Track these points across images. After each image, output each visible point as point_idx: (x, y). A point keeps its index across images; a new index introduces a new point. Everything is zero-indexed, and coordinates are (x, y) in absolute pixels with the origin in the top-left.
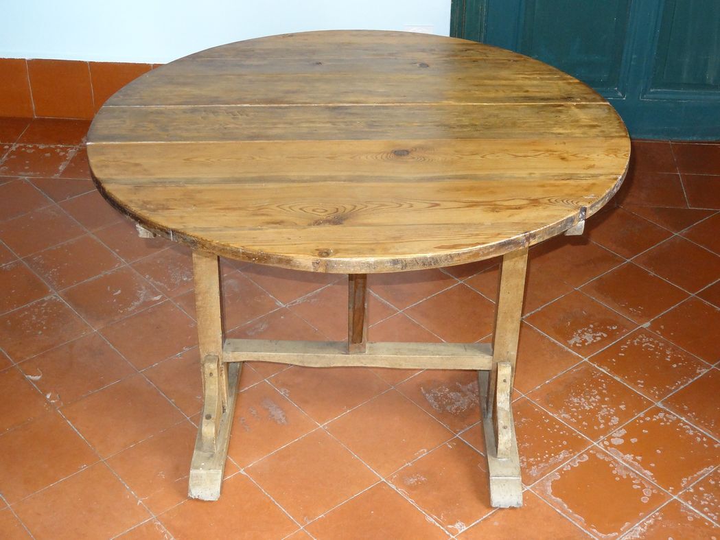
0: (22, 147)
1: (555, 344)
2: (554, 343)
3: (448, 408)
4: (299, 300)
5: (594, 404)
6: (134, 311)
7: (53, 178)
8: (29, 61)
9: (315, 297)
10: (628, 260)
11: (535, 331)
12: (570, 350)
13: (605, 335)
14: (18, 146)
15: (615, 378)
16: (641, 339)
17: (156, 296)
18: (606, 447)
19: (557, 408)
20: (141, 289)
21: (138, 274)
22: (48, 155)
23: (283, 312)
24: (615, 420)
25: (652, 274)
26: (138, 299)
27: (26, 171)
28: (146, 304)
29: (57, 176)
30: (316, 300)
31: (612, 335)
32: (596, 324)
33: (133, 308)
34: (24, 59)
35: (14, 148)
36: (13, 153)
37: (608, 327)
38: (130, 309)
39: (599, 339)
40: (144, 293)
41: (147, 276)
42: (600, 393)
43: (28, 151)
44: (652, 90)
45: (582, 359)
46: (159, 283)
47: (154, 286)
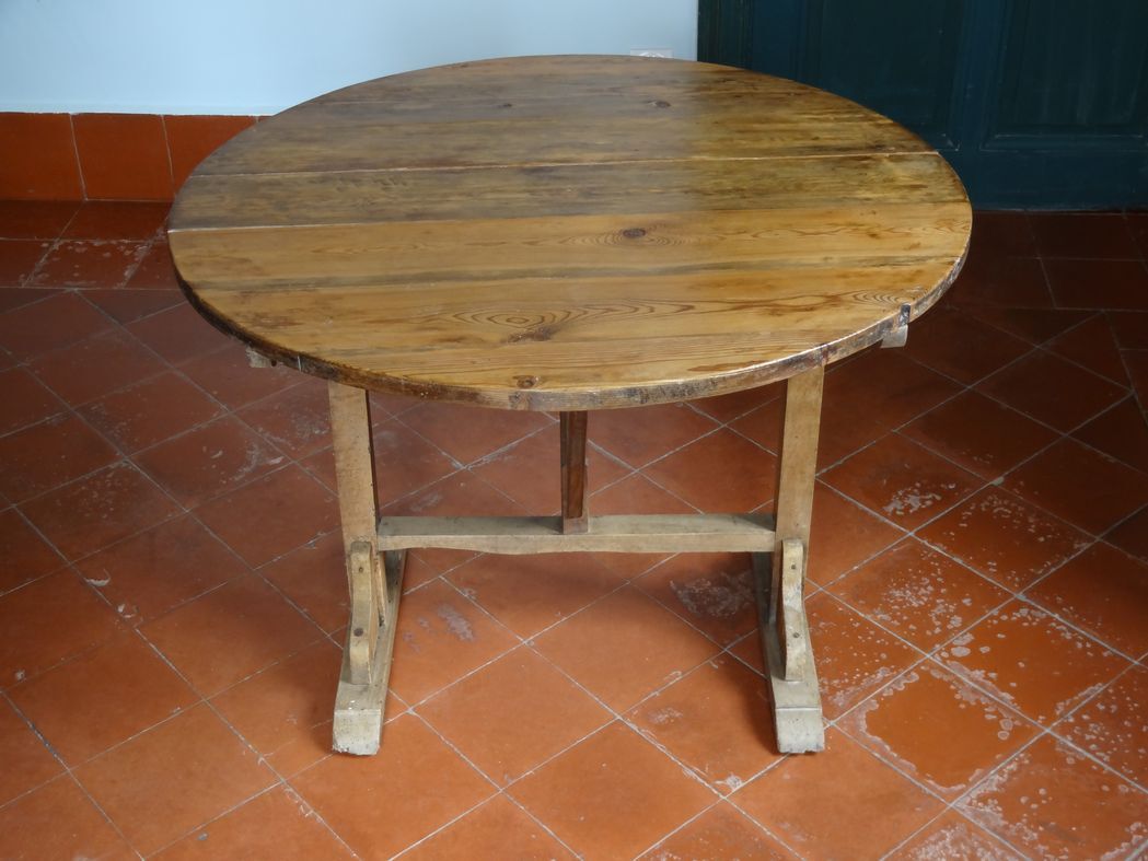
0: (66, 245)
1: (866, 513)
2: (863, 511)
3: (711, 610)
4: (486, 459)
5: (926, 599)
6: (243, 480)
7: (115, 288)
8: (73, 116)
9: (509, 453)
10: (969, 387)
11: (835, 494)
12: (887, 521)
13: (938, 498)
14: (62, 242)
15: (955, 559)
16: (991, 502)
17: (275, 458)
18: (944, 660)
19: (871, 607)
20: (252, 449)
21: (248, 427)
22: (108, 255)
23: (462, 476)
24: (956, 621)
25: (1005, 406)
26: (249, 464)
27: (77, 279)
28: (260, 470)
29: (121, 286)
30: (511, 457)
31: (948, 497)
32: (925, 481)
33: (241, 477)
34: (67, 114)
35: (56, 247)
36: (54, 253)
37: (942, 486)
38: (237, 479)
39: (929, 503)
40: (257, 453)
41: (261, 429)
42: (933, 582)
43: (78, 250)
44: (997, 136)
45: (906, 534)
46: (277, 439)
47: (271, 444)
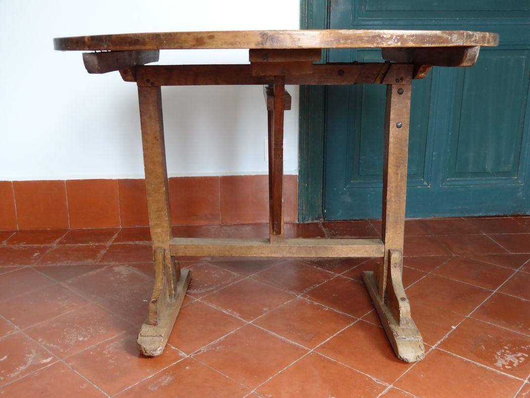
1: (485, 368)
2: (482, 367)
4: (203, 349)
6: (18, 376)
9: (220, 343)
10: (495, 291)
11: (455, 357)
12: (502, 373)
13: (526, 355)
17: (46, 358)
20: (30, 353)
21: (31, 339)
23: (186, 362)
25: (524, 300)
26: (25, 363)
28: (33, 367)
30: (221, 347)
32: (509, 345)
33: (16, 373)
37: (523, 347)
38: (13, 375)
39: (523, 359)
40: (34, 356)
44: (448, 179)
45: (523, 382)
46: (52, 345)
47: (45, 349)
